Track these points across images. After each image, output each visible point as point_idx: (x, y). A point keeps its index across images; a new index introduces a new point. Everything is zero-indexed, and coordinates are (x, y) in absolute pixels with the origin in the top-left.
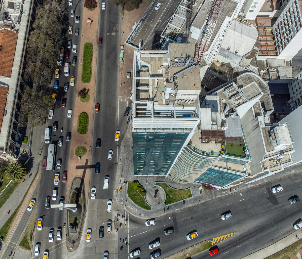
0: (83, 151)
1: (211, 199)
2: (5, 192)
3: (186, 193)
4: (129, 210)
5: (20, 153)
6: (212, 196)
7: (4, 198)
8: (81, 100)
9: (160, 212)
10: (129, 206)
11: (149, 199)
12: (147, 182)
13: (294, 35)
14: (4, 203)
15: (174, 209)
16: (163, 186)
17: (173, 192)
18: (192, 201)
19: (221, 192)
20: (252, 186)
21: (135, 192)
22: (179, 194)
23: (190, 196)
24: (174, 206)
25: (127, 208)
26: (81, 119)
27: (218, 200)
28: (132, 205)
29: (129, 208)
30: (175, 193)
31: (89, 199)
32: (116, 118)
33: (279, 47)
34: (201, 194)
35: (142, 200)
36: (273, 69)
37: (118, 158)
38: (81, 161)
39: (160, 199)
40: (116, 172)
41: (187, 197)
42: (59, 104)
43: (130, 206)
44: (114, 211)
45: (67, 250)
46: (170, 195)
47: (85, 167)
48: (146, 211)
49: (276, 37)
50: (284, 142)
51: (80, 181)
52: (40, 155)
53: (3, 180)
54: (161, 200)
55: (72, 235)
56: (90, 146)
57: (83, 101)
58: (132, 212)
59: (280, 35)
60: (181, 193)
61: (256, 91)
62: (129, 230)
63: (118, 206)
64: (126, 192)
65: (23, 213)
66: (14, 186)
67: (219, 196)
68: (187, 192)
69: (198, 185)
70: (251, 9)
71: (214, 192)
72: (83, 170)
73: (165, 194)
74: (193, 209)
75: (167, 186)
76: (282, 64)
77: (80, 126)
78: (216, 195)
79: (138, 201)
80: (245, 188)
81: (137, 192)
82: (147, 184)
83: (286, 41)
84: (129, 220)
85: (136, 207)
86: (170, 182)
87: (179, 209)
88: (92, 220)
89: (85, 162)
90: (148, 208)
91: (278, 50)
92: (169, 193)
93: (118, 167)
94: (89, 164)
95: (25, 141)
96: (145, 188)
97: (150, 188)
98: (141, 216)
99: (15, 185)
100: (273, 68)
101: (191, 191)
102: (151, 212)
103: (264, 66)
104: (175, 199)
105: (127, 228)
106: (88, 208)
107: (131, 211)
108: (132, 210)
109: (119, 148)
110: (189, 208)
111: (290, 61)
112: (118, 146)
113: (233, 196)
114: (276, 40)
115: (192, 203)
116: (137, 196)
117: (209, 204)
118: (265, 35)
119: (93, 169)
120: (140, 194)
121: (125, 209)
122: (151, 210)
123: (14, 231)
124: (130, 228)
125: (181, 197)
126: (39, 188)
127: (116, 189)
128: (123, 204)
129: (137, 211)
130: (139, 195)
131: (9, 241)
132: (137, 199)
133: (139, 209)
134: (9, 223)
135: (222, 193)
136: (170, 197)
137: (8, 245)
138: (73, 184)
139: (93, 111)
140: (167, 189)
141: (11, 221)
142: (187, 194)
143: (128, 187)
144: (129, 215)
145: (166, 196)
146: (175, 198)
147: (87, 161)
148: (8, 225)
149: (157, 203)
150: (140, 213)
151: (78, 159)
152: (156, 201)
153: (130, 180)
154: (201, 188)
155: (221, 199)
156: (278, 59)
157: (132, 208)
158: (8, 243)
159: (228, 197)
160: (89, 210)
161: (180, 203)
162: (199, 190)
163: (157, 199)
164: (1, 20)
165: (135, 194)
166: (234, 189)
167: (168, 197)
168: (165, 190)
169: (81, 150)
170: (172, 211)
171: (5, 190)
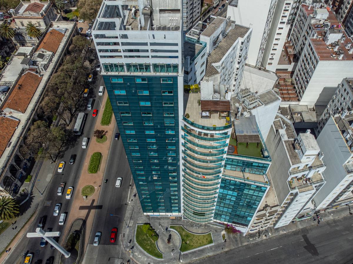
0: (90, 191)
1: (236, 247)
3: (205, 238)
4: (135, 259)
5: (19, 192)
6: (238, 243)
8: (97, 141)
9: (174, 261)
10: (136, 254)
11: (161, 245)
12: (160, 225)
13: (312, 73)
15: (191, 257)
16: (178, 229)
17: (190, 237)
18: (213, 249)
19: (248, 238)
20: (285, 232)
21: (145, 236)
22: (197, 240)
23: (211, 242)
24: (191, 255)
25: (133, 256)
26: (94, 159)
27: (244, 248)
28: (141, 252)
29: (136, 256)
30: (192, 238)
31: (88, 245)
33: (299, 93)
35: (152, 246)
36: (296, 114)
37: (129, 199)
38: (87, 201)
39: (174, 245)
40: (125, 214)
41: (207, 243)
42: (73, 144)
43: (138, 254)
44: (118, 259)
46: (186, 240)
47: (90, 208)
48: (157, 260)
49: (296, 86)
50: (311, 148)
51: (81, 222)
52: (42, 194)
54: (176, 247)
56: (100, 186)
57: (99, 142)
58: (139, 261)
59: (300, 82)
60: (199, 238)
61: (273, 97)
63: (123, 254)
64: (134, 237)
65: (5, 261)
66: (2, 228)
67: (245, 244)
68: (207, 237)
69: (220, 229)
70: (269, 61)
71: (240, 238)
72: (87, 211)
73: (181, 240)
74: (214, 258)
75: (183, 230)
76: (305, 110)
77: (91, 165)
78: (242, 243)
79: (148, 248)
81: (147, 236)
82: (160, 227)
83: (306, 83)
85: (144, 255)
86: (187, 226)
87: (197, 258)
89: (91, 202)
90: (159, 255)
91: (299, 96)
92: (185, 238)
93: (128, 208)
94: (95, 204)
95: (28, 180)
96: (157, 232)
97: (164, 233)
100: (297, 112)
101: (212, 235)
102: (162, 262)
103: (287, 112)
104: (193, 245)
106: (86, 255)
108: (139, 258)
109: (131, 188)
110: (210, 257)
111: (313, 108)
112: (130, 185)
113: (263, 244)
114: (297, 88)
115: (214, 252)
116: (147, 241)
117: (233, 253)
118: (286, 86)
119: (99, 210)
120: (151, 239)
121: (131, 256)
122: (162, 258)
125: (200, 243)
127: (123, 233)
129: (145, 259)
130: (149, 240)
132: (146, 245)
133: (148, 257)
135: (249, 240)
136: (186, 243)
138: (73, 226)
139: (108, 152)
140: (184, 233)
142: (207, 239)
143: (137, 230)
145: (181, 241)
146: (192, 244)
147: (93, 201)
149: (171, 250)
150: (149, 262)
151: (84, 199)
152: (169, 247)
153: (140, 222)
154: (224, 232)
155: (248, 247)
156: (301, 105)
157: (140, 256)
159: (257, 244)
160: (87, 258)
161: (199, 251)
162: (222, 235)
163: (171, 244)
164: (26, 65)
165: (145, 239)
166: (264, 236)
167: (183, 242)
168: (181, 234)
169: (89, 189)
170: (188, 261)
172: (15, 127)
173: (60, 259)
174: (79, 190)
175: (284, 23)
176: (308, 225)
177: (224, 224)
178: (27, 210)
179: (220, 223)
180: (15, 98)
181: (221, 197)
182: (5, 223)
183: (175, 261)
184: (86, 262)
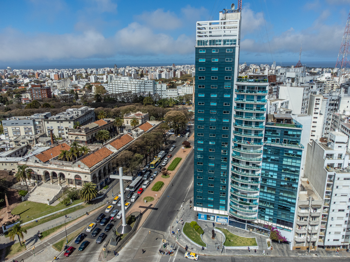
1: (283, 256)
2: (69, 210)
3: (249, 241)
4: (180, 243)
6: (284, 254)
9: (216, 252)
10: (182, 240)
11: (205, 238)
14: (62, 216)
15: (234, 253)
16: (223, 230)
17: (234, 237)
21: (191, 230)
22: (241, 240)
23: (255, 244)
24: (234, 251)
25: (179, 241)
27: (292, 259)
28: (186, 240)
30: (236, 238)
31: (141, 227)
32: (187, 188)
35: (198, 237)
37: (182, 208)
38: (147, 204)
39: (218, 241)
41: (251, 245)
43: (183, 240)
45: (98, 259)
46: (230, 239)
47: (147, 208)
51: (139, 214)
52: (113, 196)
53: (72, 203)
54: (220, 242)
55: (110, 247)
56: (158, 198)
57: (163, 177)
60: (244, 240)
62: (174, 259)
63: (169, 237)
65: (74, 225)
66: (79, 208)
67: (293, 256)
68: (251, 240)
69: (265, 237)
71: (286, 250)
72: (145, 209)
74: (258, 259)
77: (155, 186)
78: (289, 254)
79: (193, 237)
81: (193, 230)
82: (206, 227)
84: (177, 250)
87: (240, 255)
88: (138, 242)
89: (149, 205)
92: (229, 237)
93: (179, 213)
94: (152, 207)
95: (105, 188)
96: (203, 230)
98: (193, 250)
99: (81, 207)
101: (256, 240)
104: (236, 244)
107: (182, 244)
108: (184, 243)
110: (253, 257)
112: (184, 201)
113: (314, 260)
116: (193, 233)
119: (155, 210)
120: (197, 232)
121: (177, 241)
123: (57, 235)
124: (176, 257)
125: (244, 244)
126: (99, 213)
127: (172, 226)
128: (176, 237)
130: (195, 233)
131: (46, 241)
132: (192, 235)
133: (192, 244)
135: (298, 254)
136: (230, 241)
137: (42, 243)
139: (169, 183)
140: (228, 234)
142: (251, 242)
144: (179, 247)
145: (225, 239)
146: (236, 242)
147: (151, 205)
149: (214, 243)
150: (192, 247)
151: (144, 203)
152: (213, 241)
154: (269, 240)
155: (296, 259)
157: (184, 242)
158: (44, 242)
159: (306, 259)
160: (138, 234)
162: (267, 242)
163: (215, 240)
164: (127, 131)
165: (191, 232)
166: (314, 255)
167: (227, 240)
168: (225, 234)
169: (150, 198)
170: (231, 254)
171: (69, 209)
172: (110, 154)
174: (141, 198)
175: (317, 113)
177: (268, 227)
178: (99, 202)
179: (265, 226)
181: (263, 176)
183: (218, 252)
184: (136, 237)
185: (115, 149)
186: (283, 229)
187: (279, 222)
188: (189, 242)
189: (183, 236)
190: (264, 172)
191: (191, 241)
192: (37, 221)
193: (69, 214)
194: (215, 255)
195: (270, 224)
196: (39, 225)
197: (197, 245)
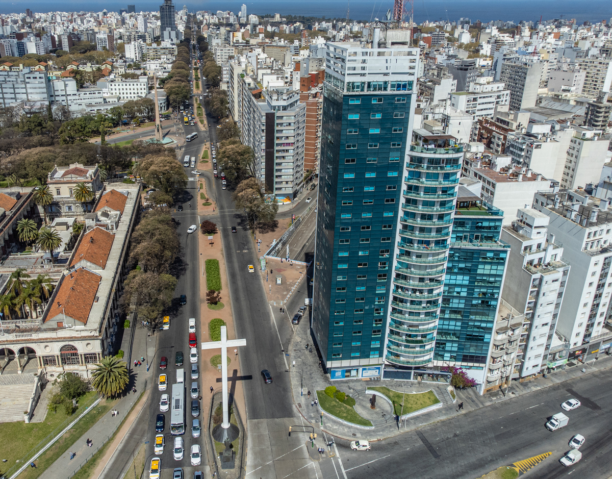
1: (477, 408)
2: (82, 422)
3: (426, 397)
4: (330, 430)
6: (477, 404)
7: (78, 431)
8: (210, 308)
9: (391, 429)
10: (329, 424)
11: (361, 411)
12: (350, 388)
14: (78, 438)
15: (415, 423)
16: (381, 390)
17: (402, 397)
18: (444, 412)
19: (489, 397)
20: (539, 388)
21: (334, 402)
22: (415, 400)
23: (437, 402)
24: (413, 420)
25: (325, 427)
27: (489, 408)
28: (335, 422)
29: (329, 427)
30: (407, 398)
31: (248, 421)
34: (454, 399)
35: (350, 413)
39: (383, 410)
40: (290, 382)
41: (432, 404)
43: (331, 424)
44: (302, 433)
46: (400, 402)
47: (233, 379)
48: (364, 430)
50: (539, 217)
52: (148, 371)
53: (77, 405)
54: (387, 412)
55: (225, 473)
56: (236, 355)
57: (213, 309)
58: (337, 433)
60: (418, 398)
62: (340, 461)
65: (118, 452)
66: (99, 413)
67: (488, 404)
68: (428, 395)
69: (443, 385)
71: (476, 398)
72: (230, 382)
73: (391, 402)
74: (450, 423)
75: (388, 390)
78: (482, 403)
79: (345, 415)
80: (529, 391)
81: (336, 401)
82: (352, 390)
86: (392, 386)
87: (424, 424)
88: (262, 450)
90: (365, 423)
92: (396, 399)
94: (239, 375)
96: (350, 396)
97: (360, 397)
99: (102, 410)
101: (435, 393)
102: (373, 430)
104: (412, 407)
105: (334, 457)
106: (249, 431)
107: (333, 431)
108: (336, 429)
109: (286, 354)
110: (443, 422)
112: (283, 351)
113: (514, 402)
115: (445, 414)
116: (340, 408)
120: (345, 405)
121: (322, 428)
122: (372, 426)
125: (422, 404)
126: (148, 413)
127: (297, 403)
128: (317, 422)
129: (346, 430)
130: (342, 406)
132: (340, 412)
133: (349, 427)
134: (89, 467)
135: (492, 399)
136: (401, 405)
138: (214, 400)
140: (391, 394)
141: (92, 464)
142: (429, 398)
143: (319, 396)
144: (333, 438)
145: (392, 404)
146: (410, 406)
147: (236, 371)
148: (85, 472)
149: (381, 416)
150: (353, 432)
152: (377, 413)
154: (450, 388)
155: (494, 407)
157: (335, 427)
159: (506, 403)
160: (252, 435)
161: (423, 415)
162: (449, 393)
163: (378, 410)
164: (93, 220)
165: (335, 405)
166: (510, 393)
167: (396, 405)
168: (387, 396)
170: (413, 428)
171: (80, 420)
172: (98, 282)
173: (212, 436)
176: (567, 379)
177: (448, 369)
179: (443, 368)
180: (89, 251)
181: (446, 294)
182: (101, 407)
184: (253, 440)
185: (98, 267)
186: (470, 368)
187: (465, 359)
188: (341, 424)
189: (326, 417)
190: (447, 288)
191: (345, 423)
192: (33, 465)
193: (89, 431)
194: (392, 435)
195: (452, 364)
196: (44, 471)
197: (358, 426)
